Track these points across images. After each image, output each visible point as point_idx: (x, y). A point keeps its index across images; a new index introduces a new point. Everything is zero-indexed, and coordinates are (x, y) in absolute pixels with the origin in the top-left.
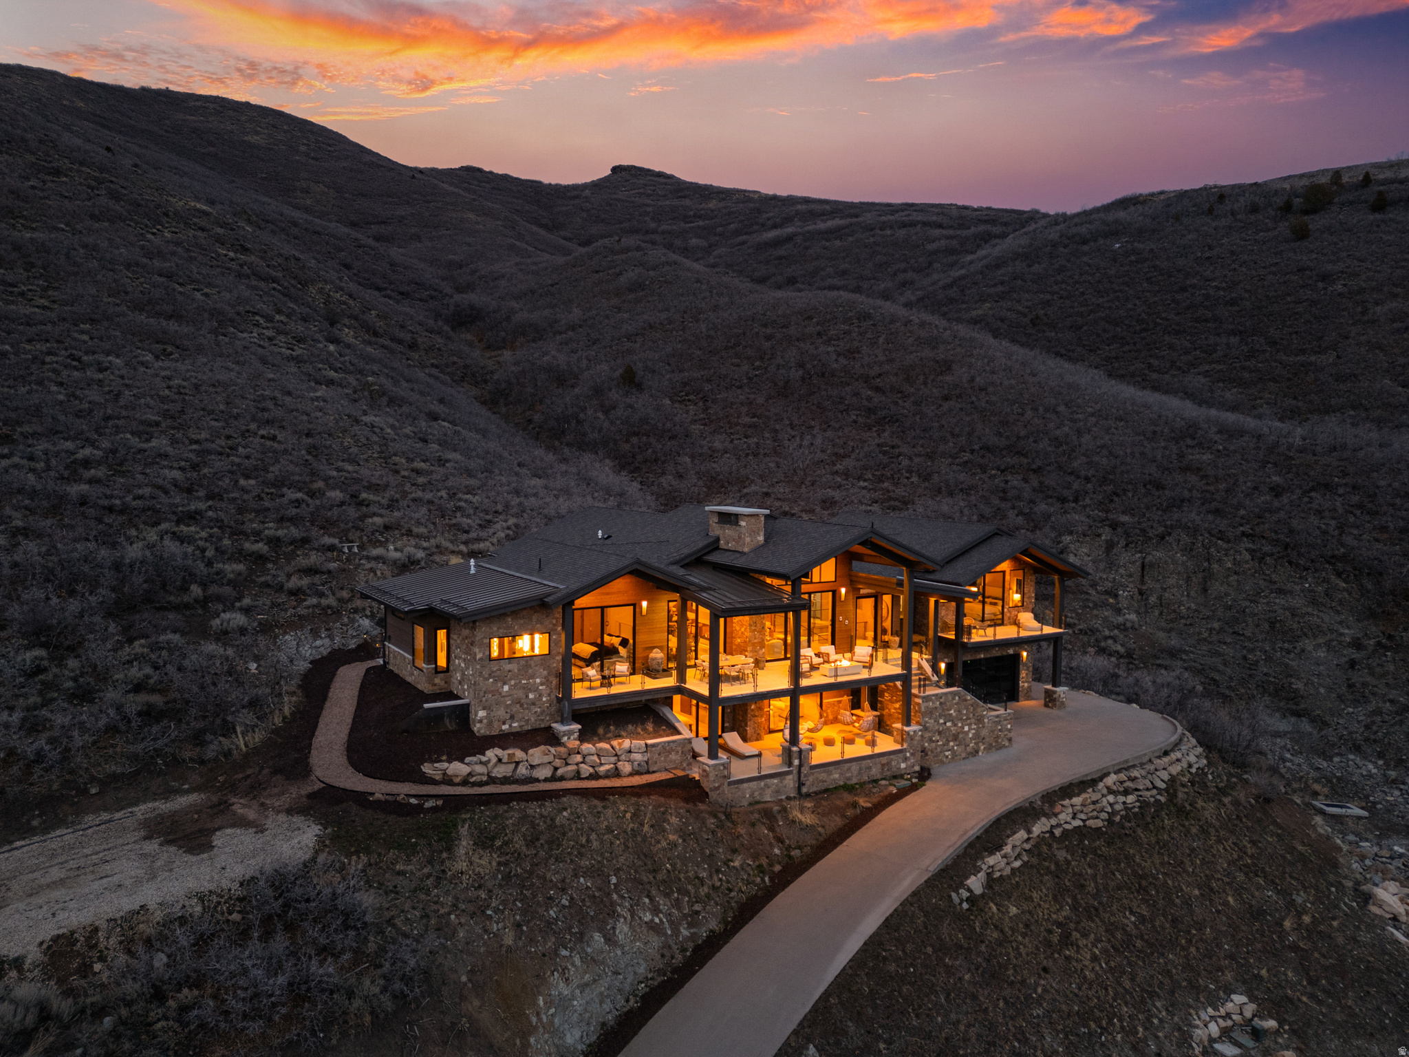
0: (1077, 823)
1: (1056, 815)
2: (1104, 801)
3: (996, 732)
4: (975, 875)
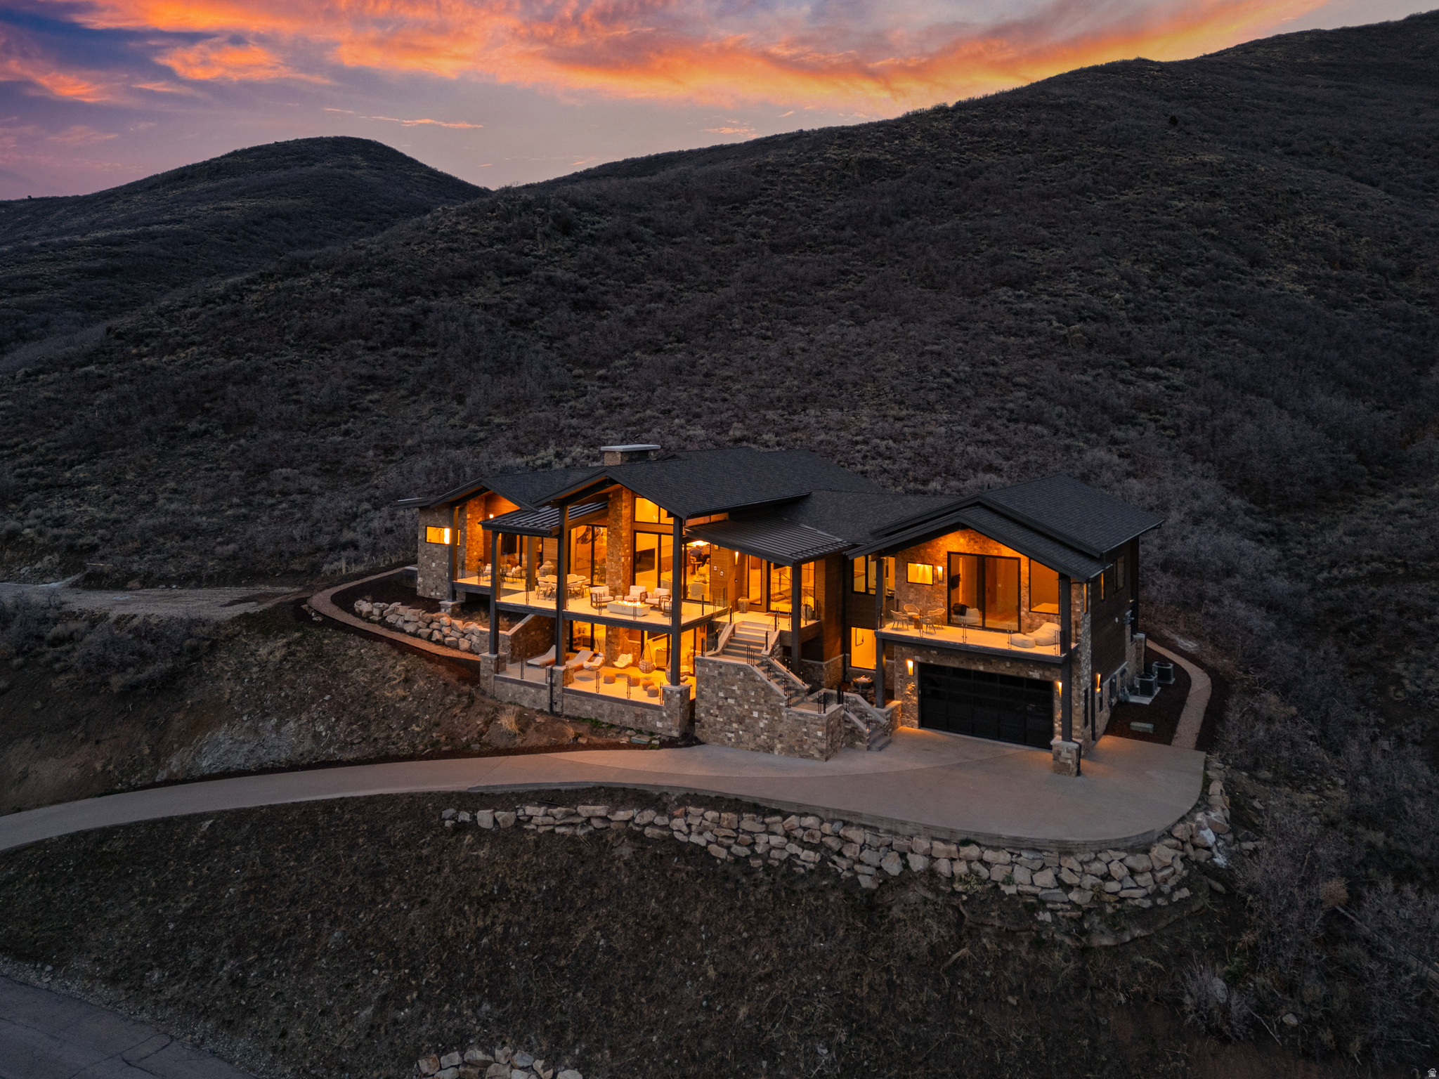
0: (701, 841)
1: (672, 817)
2: (763, 838)
3: (799, 734)
4: (496, 810)
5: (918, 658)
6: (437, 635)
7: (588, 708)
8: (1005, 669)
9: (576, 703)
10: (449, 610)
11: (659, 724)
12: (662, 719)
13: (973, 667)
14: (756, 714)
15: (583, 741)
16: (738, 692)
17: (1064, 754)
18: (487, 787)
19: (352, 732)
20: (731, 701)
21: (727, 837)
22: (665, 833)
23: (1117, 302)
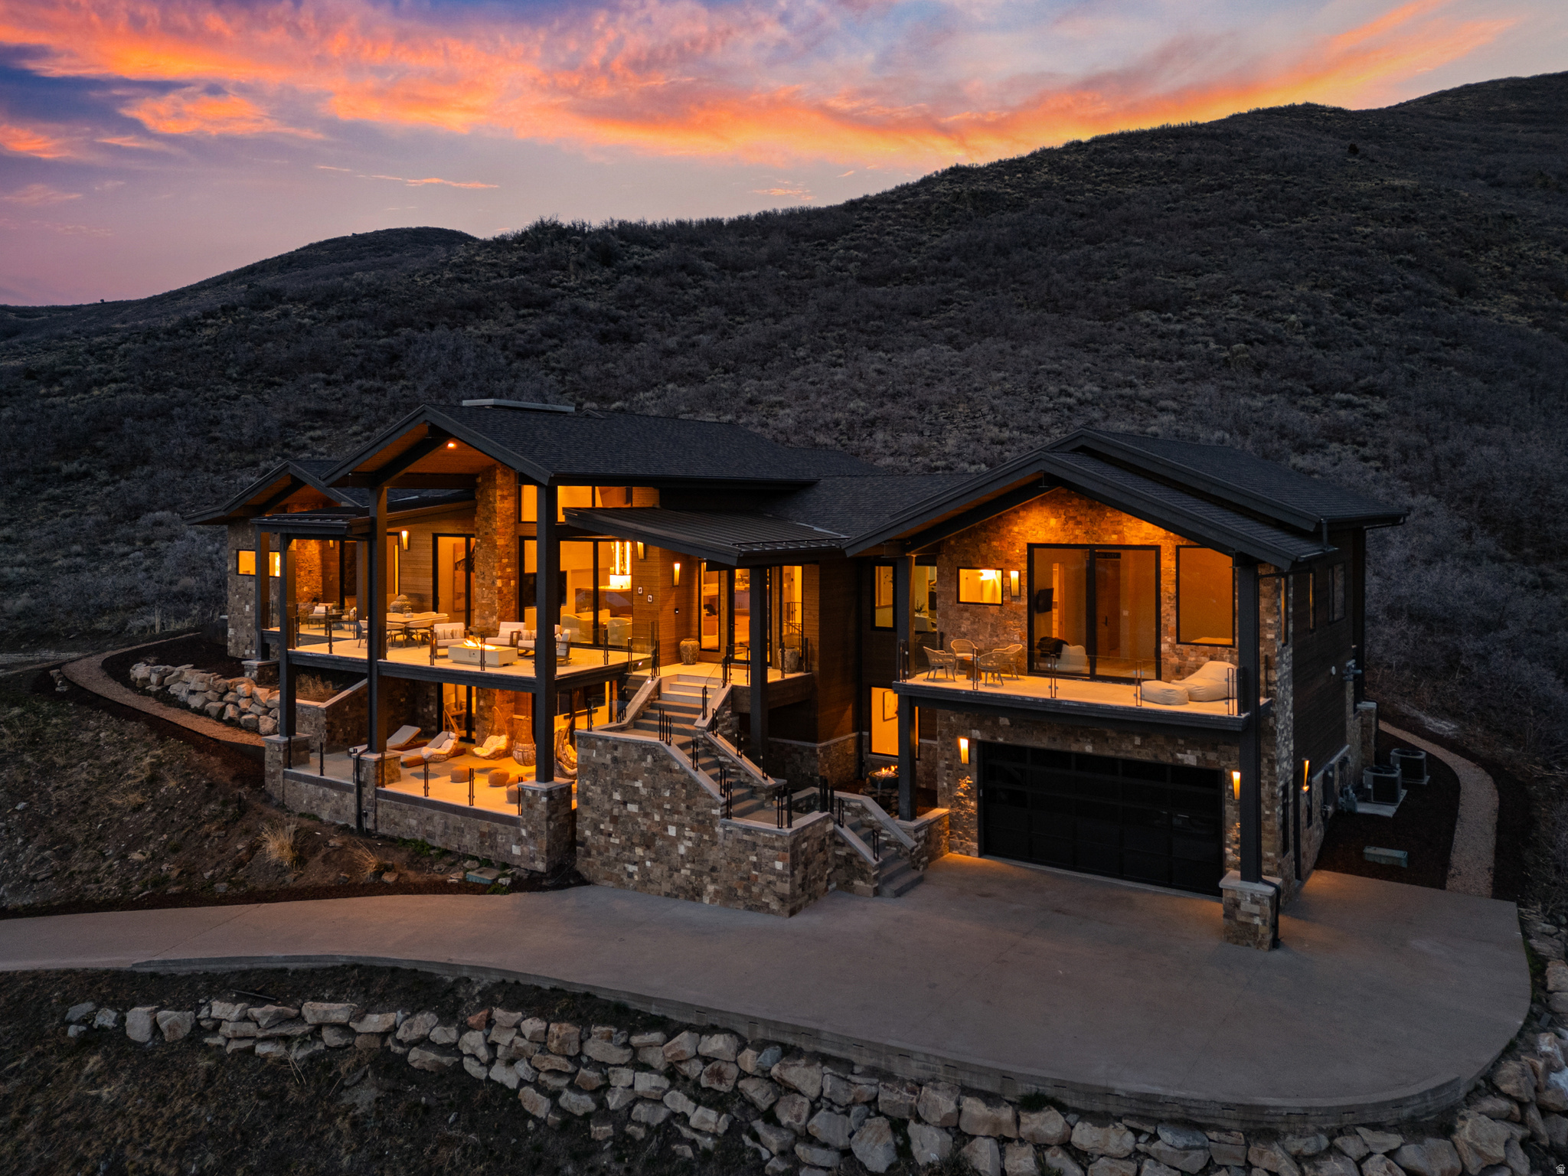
0: (509, 1079)
1: (464, 1028)
2: (624, 1077)
3: (744, 866)
4: (162, 1007)
5: (977, 734)
6: (230, 712)
7: (411, 824)
8: (1134, 749)
9: (395, 814)
10: (255, 674)
11: (516, 850)
12: (520, 841)
13: (1075, 748)
14: (672, 831)
15: (389, 878)
16: (644, 792)
17: (1246, 906)
18: (164, 962)
19: (44, 860)
20: (633, 808)
21: (557, 1073)
22: (446, 1060)
23: (1292, 325)
